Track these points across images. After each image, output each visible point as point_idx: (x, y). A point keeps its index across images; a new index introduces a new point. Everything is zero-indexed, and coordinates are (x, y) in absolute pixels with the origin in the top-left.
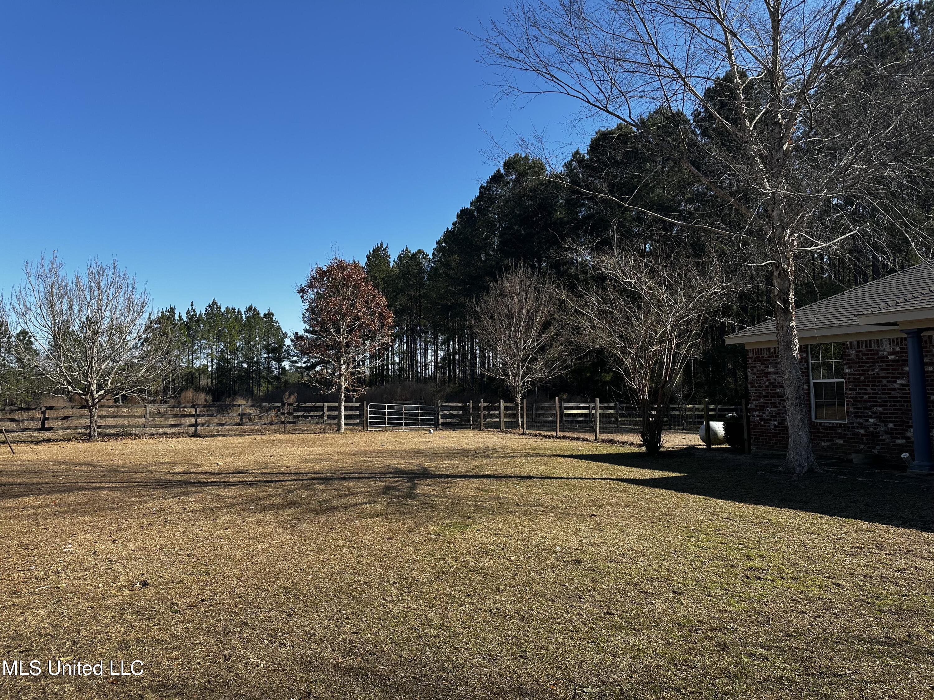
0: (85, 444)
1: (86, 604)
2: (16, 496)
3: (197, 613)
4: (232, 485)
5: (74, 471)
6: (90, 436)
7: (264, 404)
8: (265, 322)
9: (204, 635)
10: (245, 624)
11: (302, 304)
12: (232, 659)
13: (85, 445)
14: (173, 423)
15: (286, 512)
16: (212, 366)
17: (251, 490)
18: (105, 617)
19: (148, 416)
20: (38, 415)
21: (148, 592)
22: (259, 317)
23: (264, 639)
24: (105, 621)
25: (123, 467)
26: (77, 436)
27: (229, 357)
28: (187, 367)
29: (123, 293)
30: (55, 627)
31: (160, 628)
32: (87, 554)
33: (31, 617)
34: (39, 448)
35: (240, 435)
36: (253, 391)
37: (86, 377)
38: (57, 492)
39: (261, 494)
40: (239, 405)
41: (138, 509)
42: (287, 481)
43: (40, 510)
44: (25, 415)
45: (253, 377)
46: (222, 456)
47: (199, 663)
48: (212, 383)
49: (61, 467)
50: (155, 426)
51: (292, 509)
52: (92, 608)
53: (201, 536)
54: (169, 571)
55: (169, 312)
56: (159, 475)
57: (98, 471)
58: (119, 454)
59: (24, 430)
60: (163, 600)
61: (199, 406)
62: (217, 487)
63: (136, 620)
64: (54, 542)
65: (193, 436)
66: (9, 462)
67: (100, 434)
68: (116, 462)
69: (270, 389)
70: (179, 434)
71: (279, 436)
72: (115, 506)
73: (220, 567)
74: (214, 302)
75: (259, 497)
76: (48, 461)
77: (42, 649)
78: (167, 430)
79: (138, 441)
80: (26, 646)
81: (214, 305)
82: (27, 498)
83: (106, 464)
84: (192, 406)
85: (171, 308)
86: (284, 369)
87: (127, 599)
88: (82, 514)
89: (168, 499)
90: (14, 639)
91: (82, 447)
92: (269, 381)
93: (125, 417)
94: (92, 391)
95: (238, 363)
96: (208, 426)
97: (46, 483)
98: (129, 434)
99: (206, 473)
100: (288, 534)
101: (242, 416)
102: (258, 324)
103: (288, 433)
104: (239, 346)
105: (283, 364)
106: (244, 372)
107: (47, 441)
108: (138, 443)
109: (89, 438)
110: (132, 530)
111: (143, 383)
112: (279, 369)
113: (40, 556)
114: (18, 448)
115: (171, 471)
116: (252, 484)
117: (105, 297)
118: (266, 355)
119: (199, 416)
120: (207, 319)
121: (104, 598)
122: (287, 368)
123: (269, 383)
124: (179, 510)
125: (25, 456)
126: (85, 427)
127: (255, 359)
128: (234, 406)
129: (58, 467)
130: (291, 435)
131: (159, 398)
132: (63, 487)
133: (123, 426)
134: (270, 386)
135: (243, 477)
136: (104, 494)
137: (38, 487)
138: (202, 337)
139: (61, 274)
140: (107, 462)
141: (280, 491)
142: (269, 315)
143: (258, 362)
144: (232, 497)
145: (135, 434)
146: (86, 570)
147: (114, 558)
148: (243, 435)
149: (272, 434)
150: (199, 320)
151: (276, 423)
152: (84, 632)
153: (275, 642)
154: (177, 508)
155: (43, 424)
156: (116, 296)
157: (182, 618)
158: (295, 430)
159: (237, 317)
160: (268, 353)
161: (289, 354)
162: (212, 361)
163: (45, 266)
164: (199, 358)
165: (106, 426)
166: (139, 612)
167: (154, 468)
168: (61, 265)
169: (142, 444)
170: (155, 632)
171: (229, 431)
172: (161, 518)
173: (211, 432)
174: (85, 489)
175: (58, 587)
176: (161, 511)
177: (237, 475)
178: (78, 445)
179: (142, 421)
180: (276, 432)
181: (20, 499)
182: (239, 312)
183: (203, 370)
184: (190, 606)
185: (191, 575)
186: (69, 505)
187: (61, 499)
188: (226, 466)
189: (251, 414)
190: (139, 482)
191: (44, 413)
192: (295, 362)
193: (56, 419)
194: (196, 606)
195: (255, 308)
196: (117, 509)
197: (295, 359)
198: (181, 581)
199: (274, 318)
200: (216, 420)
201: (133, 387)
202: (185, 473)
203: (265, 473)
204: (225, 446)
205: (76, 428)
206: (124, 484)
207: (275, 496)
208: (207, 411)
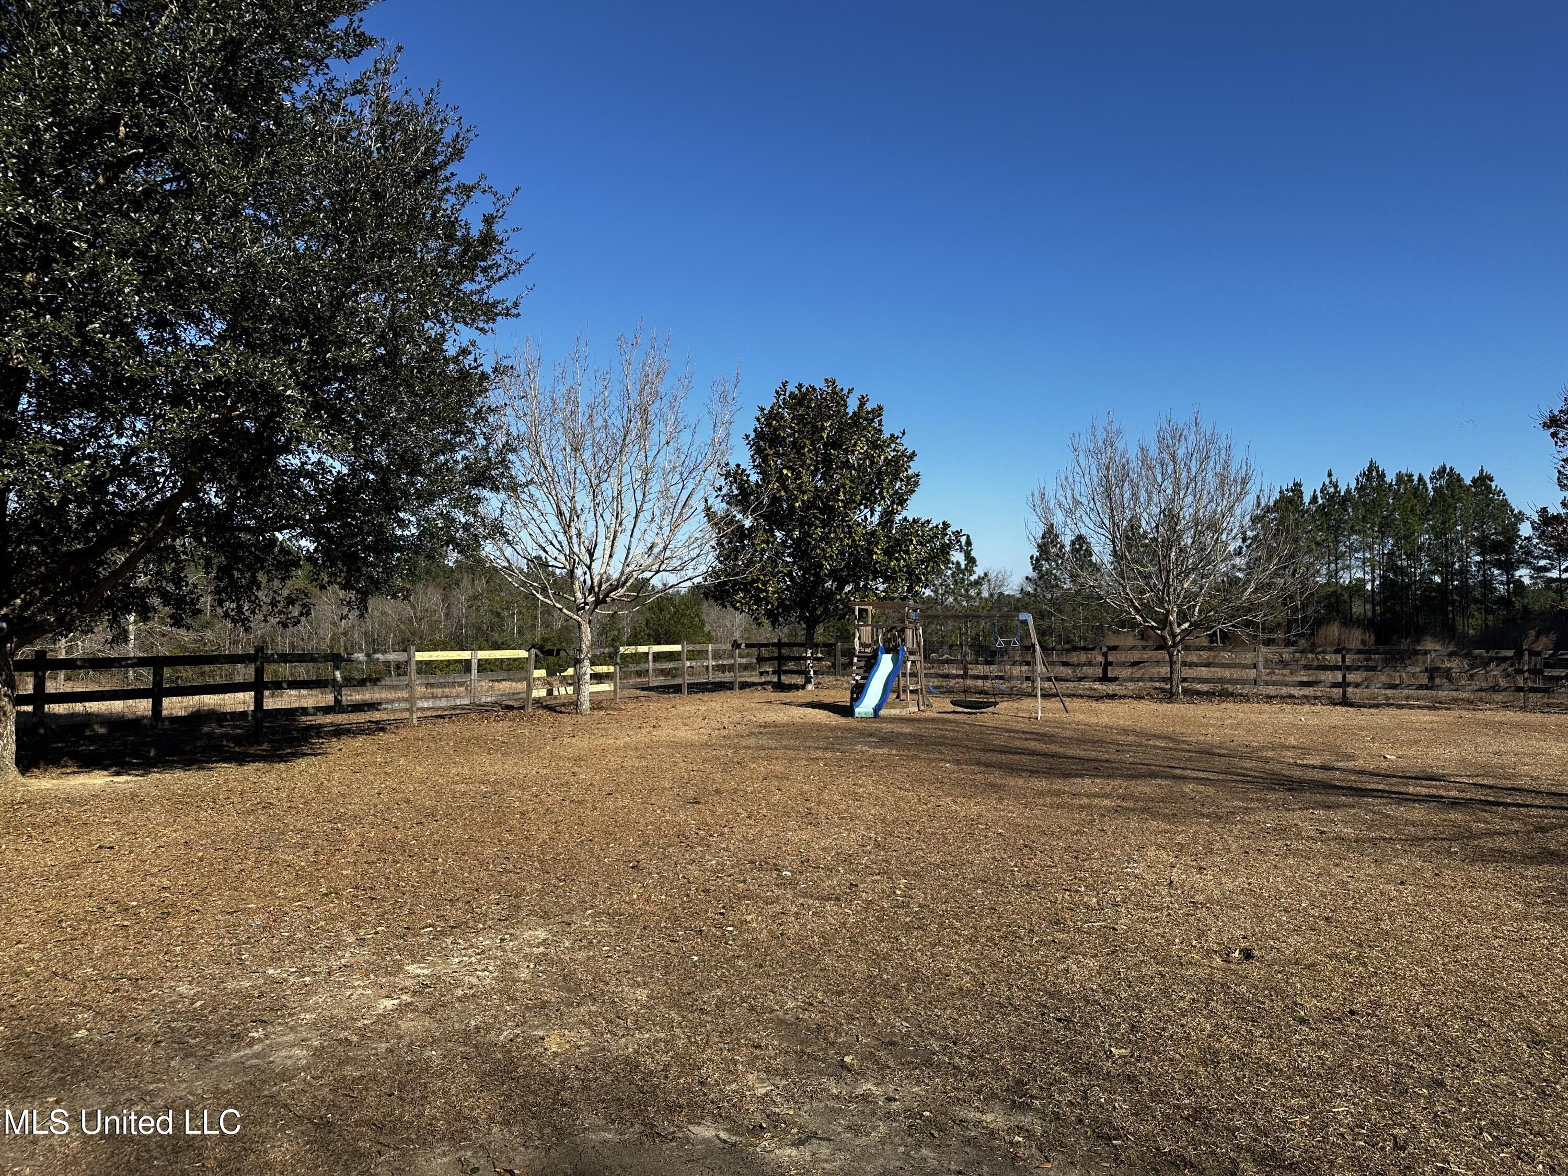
0: (1165, 705)
1: (1154, 967)
2: (1066, 775)
3: (1340, 1033)
4: (1415, 801)
5: (1146, 746)
6: (1172, 695)
7: (1477, 652)
8: (1475, 495)
9: (1355, 1082)
10: (1441, 1084)
11: (1554, 449)
12: (1410, 1149)
13: (1165, 708)
14: (1305, 679)
15: (1531, 871)
16: (1373, 582)
17: (1455, 816)
18: (1183, 998)
19: (1261, 665)
20: (1100, 659)
21: (1254, 971)
22: (1460, 487)
23: (1481, 1130)
24: (1181, 1005)
25: (1221, 748)
26: (1153, 692)
27: (1405, 563)
28: (1328, 583)
29: (1211, 464)
30: (1108, 992)
31: (1271, 1044)
32: (1159, 884)
33: (1075, 967)
34: (1101, 706)
35: (1429, 708)
36: (1454, 626)
37: (1161, 602)
38: (1122, 776)
39: (1474, 825)
40: (1426, 653)
41: (1241, 821)
42: (1531, 806)
43: (1097, 801)
44: (1083, 657)
45: (1454, 601)
46: (1395, 743)
47: (1342, 1136)
48: (1374, 611)
49: (1130, 738)
50: (1274, 683)
51: (1546, 867)
52: (1163, 976)
53: (1351, 887)
54: (1291, 941)
55: (1292, 491)
56: (1279, 766)
57: (1183, 750)
58: (1213, 725)
59: (1080, 679)
60: (1279, 992)
61: (1349, 651)
62: (1384, 801)
63: (1231, 1017)
64: (1113, 855)
65: (1340, 704)
66: (1061, 724)
67: (1186, 691)
68: (1209, 738)
69: (1490, 623)
70: (1316, 698)
71: (1510, 715)
72: (1205, 811)
73: (1388, 956)
74: (1372, 467)
75: (1469, 830)
76: (1111, 728)
77: (1086, 1025)
78: (1296, 691)
79: (1246, 707)
80: (1065, 1012)
81: (1372, 474)
82: (1079, 780)
83: (1194, 740)
84: (1337, 652)
85: (1296, 484)
86: (1519, 583)
87: (1218, 975)
88: (1155, 815)
89: (1294, 810)
90: (1051, 995)
91: (1160, 710)
92: (1487, 607)
93: (1223, 666)
94: (1171, 624)
95: (1422, 574)
96: (1367, 687)
97: (1107, 761)
98: (1232, 694)
99: (1362, 772)
100: (1536, 918)
101: (1432, 672)
102: (1460, 500)
103: (1533, 711)
104: (1423, 544)
105: (1518, 574)
106: (1435, 590)
107: (1112, 697)
108: (1247, 709)
109: (1170, 696)
110: (1231, 855)
111: (1249, 610)
112: (1508, 583)
113: (1094, 872)
114: (1073, 704)
115: (1299, 762)
116: (1454, 803)
117: (1184, 474)
118: (1478, 558)
119: (1348, 668)
120: (1360, 497)
121: (1182, 964)
122: (1527, 581)
123: (1488, 611)
124: (1310, 834)
125: (1081, 717)
126: (1164, 680)
127: (1457, 566)
128: (1416, 652)
129: (1123, 738)
130: (1539, 715)
131: (1280, 635)
132: (1130, 769)
133: (1221, 681)
134: (1491, 617)
135: (1436, 787)
136: (1188, 788)
137: (1096, 765)
138: (1353, 531)
139: (1120, 445)
140: (1196, 736)
141: (1516, 826)
142: (1483, 480)
143: (1464, 571)
144: (1413, 824)
145: (1241, 695)
146: (1157, 909)
147: (1200, 898)
148: (1435, 708)
149: (1497, 709)
150: (1345, 500)
151: (1505, 689)
152: (1148, 1015)
153: (1508, 1145)
154: (1309, 829)
155: (1105, 671)
156: (1201, 470)
157: (1313, 1036)
158: (1548, 705)
159: (1417, 488)
160: (1482, 554)
161: (1529, 553)
162: (1373, 572)
163: (1098, 437)
164: (1348, 567)
165: (1194, 680)
166: (1237, 1002)
167: (1270, 754)
168: (1119, 432)
169: (1252, 712)
170: (1261, 1048)
171: (1408, 698)
172: (1279, 843)
173: (1374, 699)
174: (1161, 777)
175: (1114, 929)
176: (1281, 831)
177: (1424, 782)
178: (1154, 706)
179: (1252, 673)
180: (1505, 706)
181: (1071, 781)
182: (1421, 479)
183: (1357, 588)
184: (1328, 1016)
185: (1330, 957)
186: (1137, 800)
187: (1126, 788)
188: (1402, 763)
189: (1451, 668)
190: (1244, 775)
191: (1105, 655)
192: (1545, 569)
193: (1122, 664)
194: (1339, 1020)
195: (1451, 469)
196: (1208, 816)
197: (1542, 563)
198: (1312, 965)
199: (1493, 485)
200: (1383, 678)
201: (1233, 617)
202: (1324, 768)
203: (1482, 786)
204: (1400, 727)
205: (1151, 679)
206: (1221, 777)
207: (1506, 834)
208: (1366, 660)
